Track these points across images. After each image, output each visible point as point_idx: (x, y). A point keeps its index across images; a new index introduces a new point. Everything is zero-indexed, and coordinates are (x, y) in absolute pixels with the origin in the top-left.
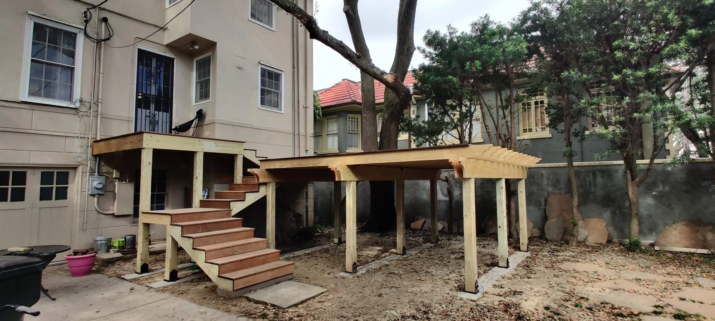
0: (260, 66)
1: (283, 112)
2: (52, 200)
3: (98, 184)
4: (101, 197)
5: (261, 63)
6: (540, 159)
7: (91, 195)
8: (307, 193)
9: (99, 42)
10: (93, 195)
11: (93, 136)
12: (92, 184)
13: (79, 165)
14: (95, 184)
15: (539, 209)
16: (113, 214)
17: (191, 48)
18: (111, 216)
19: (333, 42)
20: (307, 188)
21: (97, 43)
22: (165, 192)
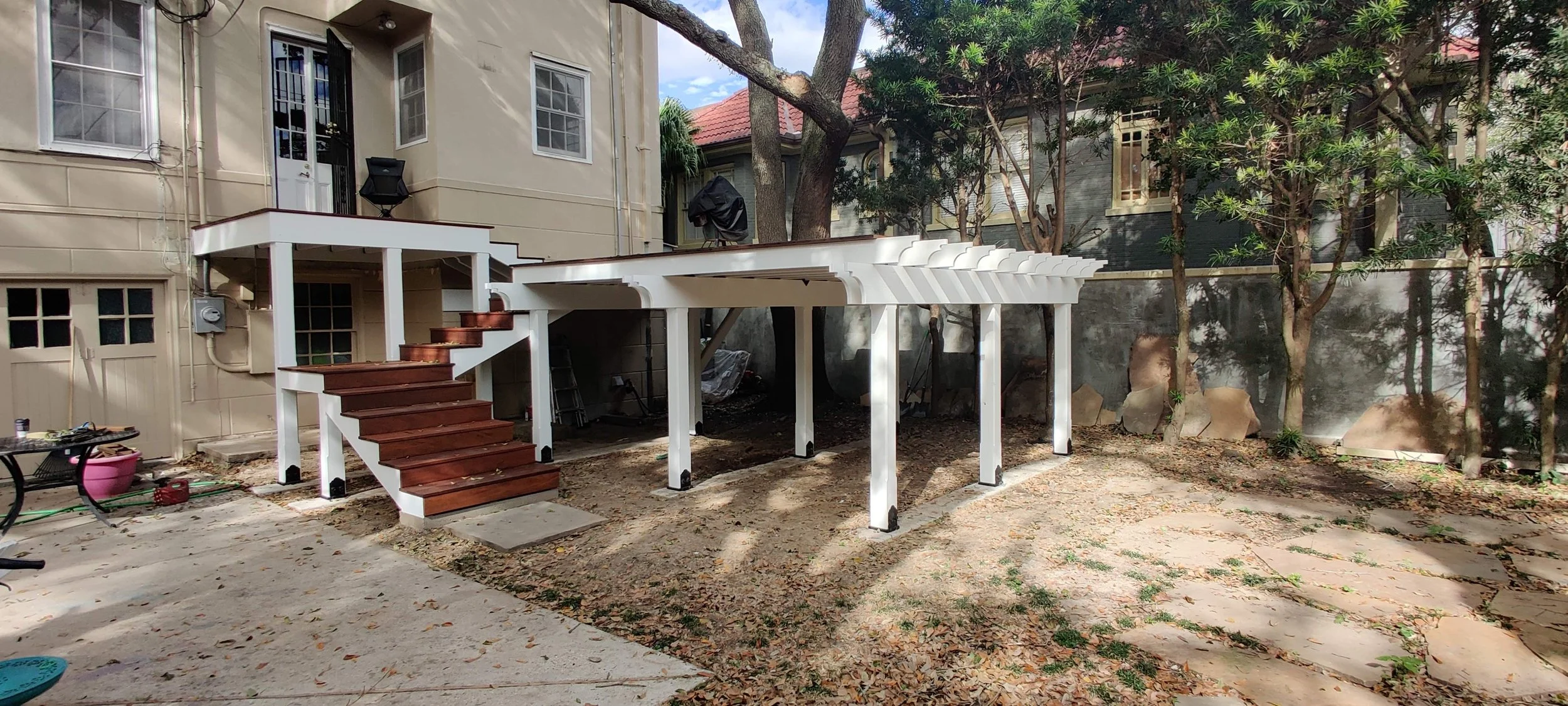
0: (532, 63)
1: (589, 160)
2: (123, 342)
3: (209, 312)
4: (218, 337)
5: (535, 54)
6: (1106, 262)
7: (199, 334)
8: (648, 331)
9: (185, 20)
10: (203, 335)
11: (191, 218)
12: (198, 312)
13: (170, 276)
14: (205, 312)
15: (1118, 367)
16: (247, 372)
17: (381, 28)
18: (243, 375)
19: (660, 8)
20: (649, 321)
21: (182, 23)
22: (351, 327)
